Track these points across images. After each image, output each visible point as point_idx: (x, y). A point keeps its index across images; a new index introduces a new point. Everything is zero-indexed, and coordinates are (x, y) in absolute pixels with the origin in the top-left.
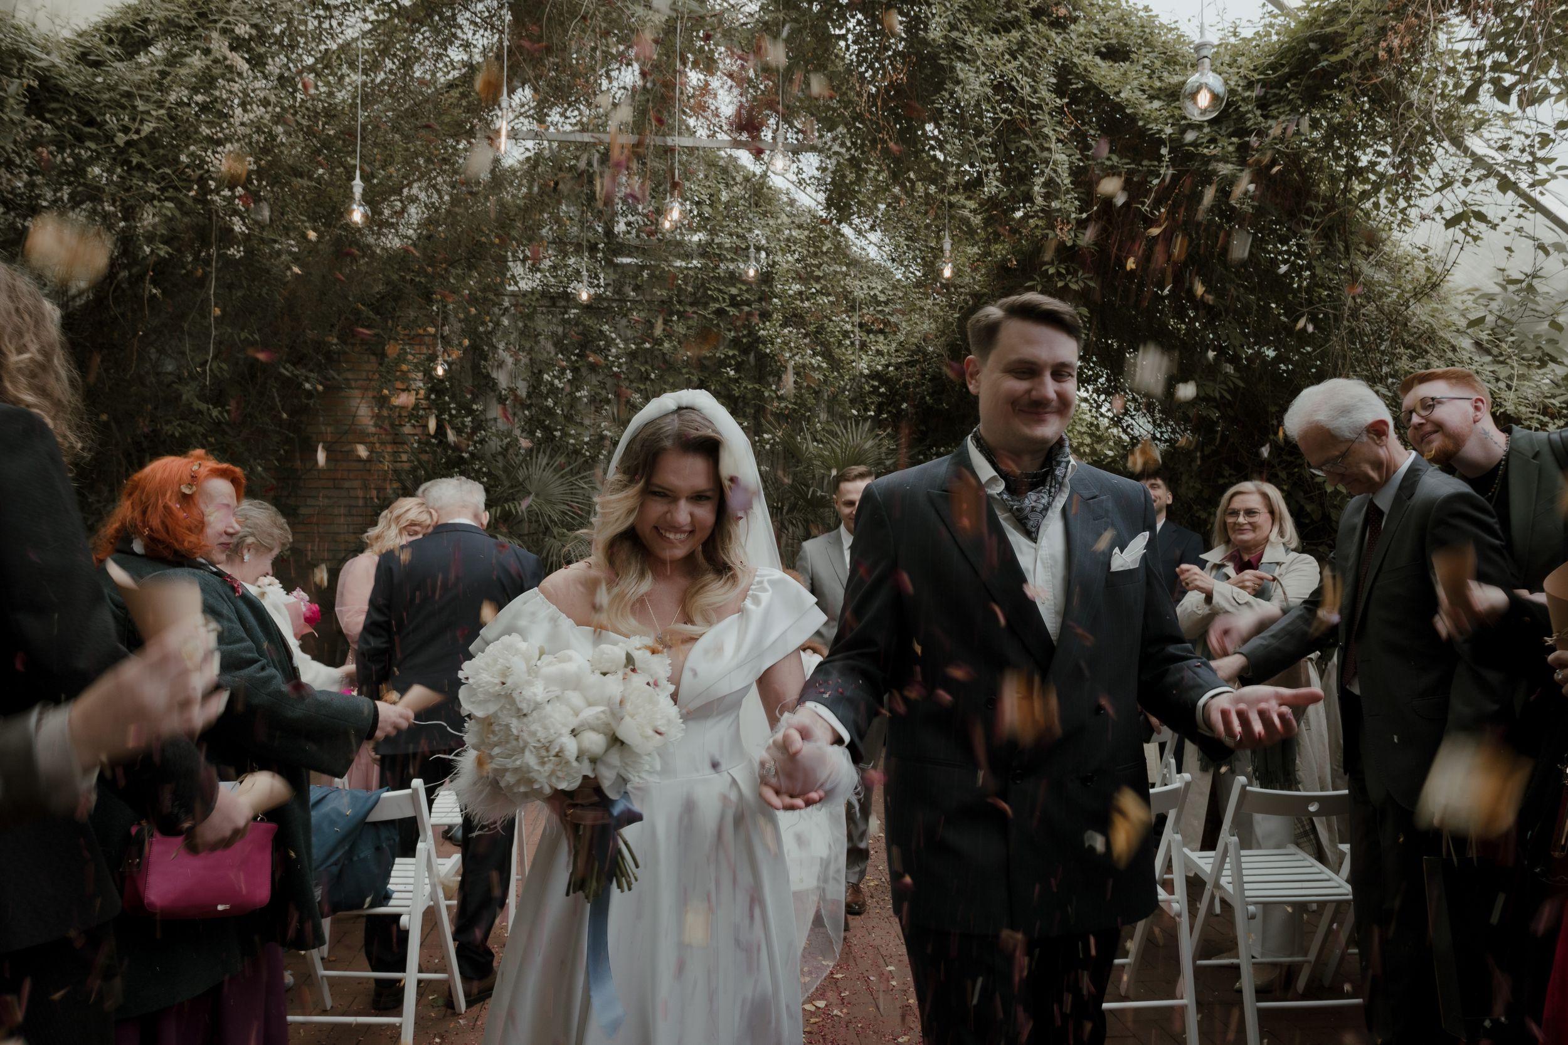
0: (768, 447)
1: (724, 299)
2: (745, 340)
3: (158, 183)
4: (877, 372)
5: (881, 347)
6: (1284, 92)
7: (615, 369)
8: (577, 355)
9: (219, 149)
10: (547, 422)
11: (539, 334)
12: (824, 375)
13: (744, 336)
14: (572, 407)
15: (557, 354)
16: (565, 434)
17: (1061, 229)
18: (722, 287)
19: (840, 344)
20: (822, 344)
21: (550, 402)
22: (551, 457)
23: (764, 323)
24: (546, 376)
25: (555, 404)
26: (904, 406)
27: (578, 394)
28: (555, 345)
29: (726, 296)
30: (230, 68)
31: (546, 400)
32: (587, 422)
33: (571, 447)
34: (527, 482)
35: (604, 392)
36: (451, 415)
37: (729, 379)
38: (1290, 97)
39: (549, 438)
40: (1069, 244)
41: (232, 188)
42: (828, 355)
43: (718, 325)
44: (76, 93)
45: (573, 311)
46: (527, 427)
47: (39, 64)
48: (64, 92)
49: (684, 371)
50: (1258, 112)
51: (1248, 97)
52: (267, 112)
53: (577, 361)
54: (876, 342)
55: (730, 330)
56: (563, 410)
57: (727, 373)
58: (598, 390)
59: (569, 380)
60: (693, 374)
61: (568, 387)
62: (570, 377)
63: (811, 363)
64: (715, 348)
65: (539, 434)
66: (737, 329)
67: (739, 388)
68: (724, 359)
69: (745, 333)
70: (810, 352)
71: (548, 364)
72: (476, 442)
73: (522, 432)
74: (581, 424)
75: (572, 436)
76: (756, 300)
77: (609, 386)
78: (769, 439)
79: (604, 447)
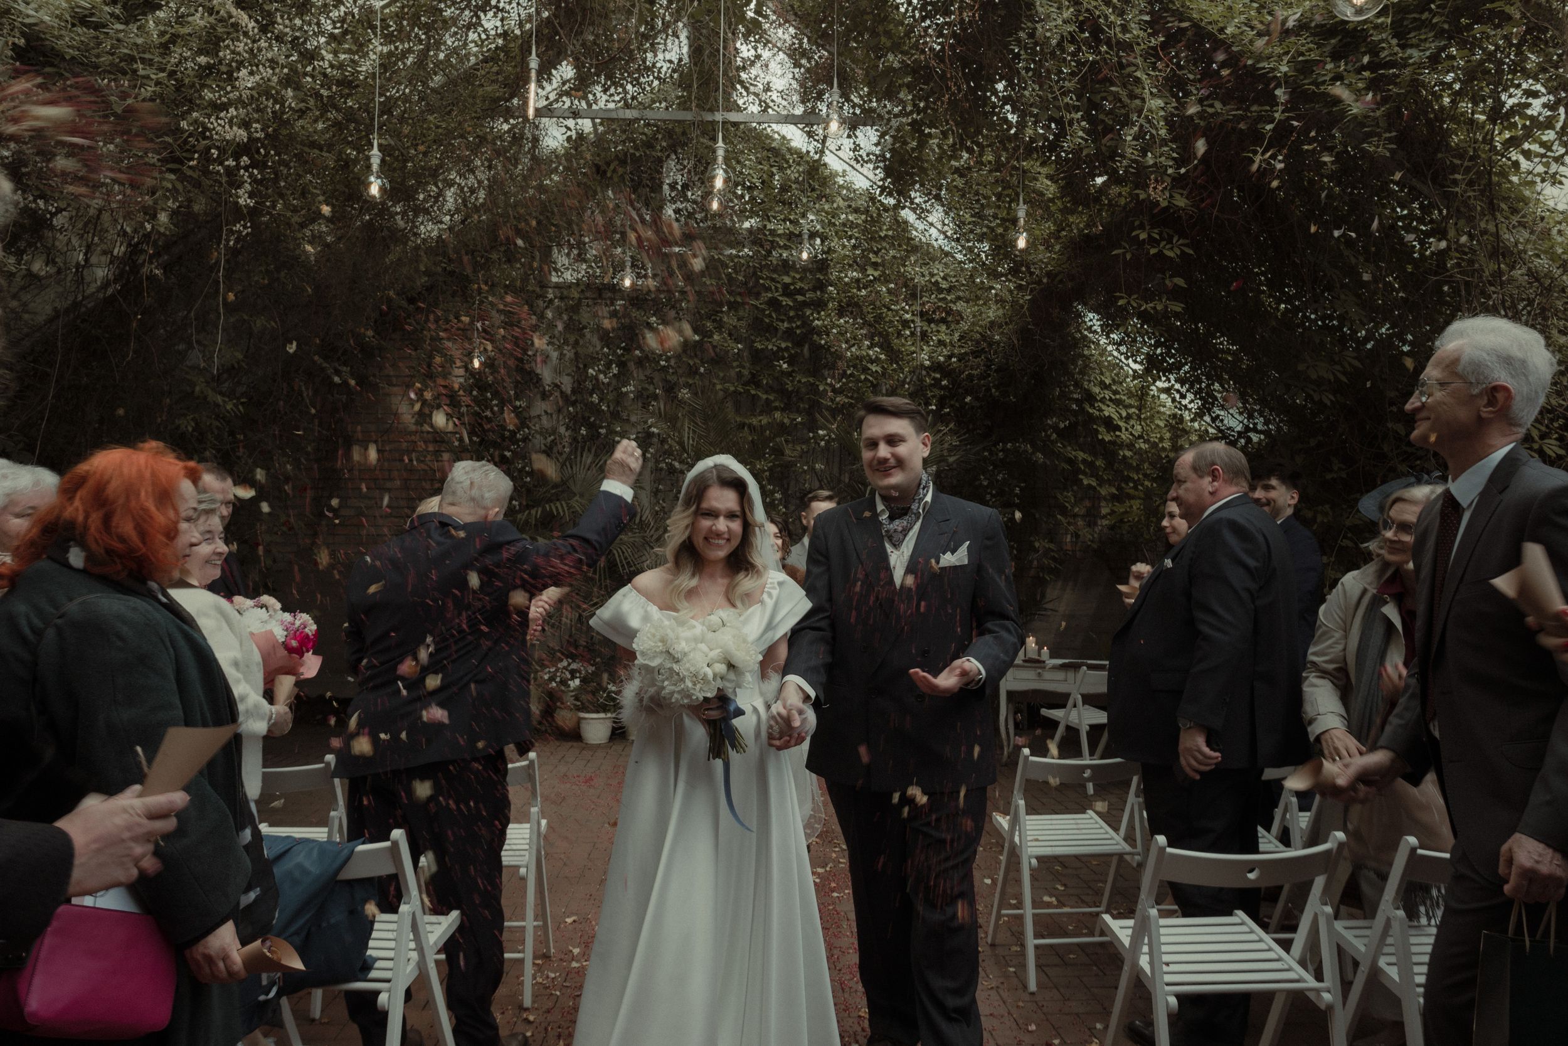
0: (823, 443)
1: (776, 288)
2: (798, 332)
3: (160, 154)
4: (939, 363)
5: (943, 337)
6: (1425, 15)
7: (663, 363)
8: (624, 349)
9: (222, 115)
10: (592, 419)
11: (585, 327)
12: (883, 367)
13: (798, 327)
14: (618, 403)
15: (602, 348)
16: (611, 431)
17: (1155, 188)
18: (775, 276)
19: (899, 335)
20: (880, 334)
21: (595, 398)
22: (596, 455)
23: (819, 313)
24: (591, 371)
25: (601, 400)
26: (968, 399)
27: (624, 390)
28: (601, 339)
29: (779, 285)
30: (235, 26)
31: (591, 396)
32: (633, 419)
34: (571, 481)
35: (651, 388)
36: (493, 412)
37: (782, 372)
38: (1434, 21)
39: (594, 435)
40: (1164, 204)
41: (237, 157)
42: (887, 347)
43: (770, 316)
44: (73, 58)
45: (619, 302)
46: (571, 424)
47: (27, 21)
48: (60, 56)
49: (735, 364)
50: (1394, 42)
51: (1382, 23)
53: (622, 355)
54: (938, 331)
55: (783, 321)
56: (608, 407)
57: (781, 366)
58: (647, 386)
59: (614, 375)
60: (744, 367)
61: (614, 382)
62: (615, 372)
63: (868, 355)
64: (768, 340)
65: (583, 432)
66: (790, 320)
67: (792, 381)
68: (777, 351)
69: (799, 323)
70: (867, 343)
71: (593, 358)
72: (519, 440)
73: (567, 429)
74: (627, 421)
75: (618, 433)
76: (809, 289)
77: (656, 381)
78: (825, 435)
79: (651, 445)
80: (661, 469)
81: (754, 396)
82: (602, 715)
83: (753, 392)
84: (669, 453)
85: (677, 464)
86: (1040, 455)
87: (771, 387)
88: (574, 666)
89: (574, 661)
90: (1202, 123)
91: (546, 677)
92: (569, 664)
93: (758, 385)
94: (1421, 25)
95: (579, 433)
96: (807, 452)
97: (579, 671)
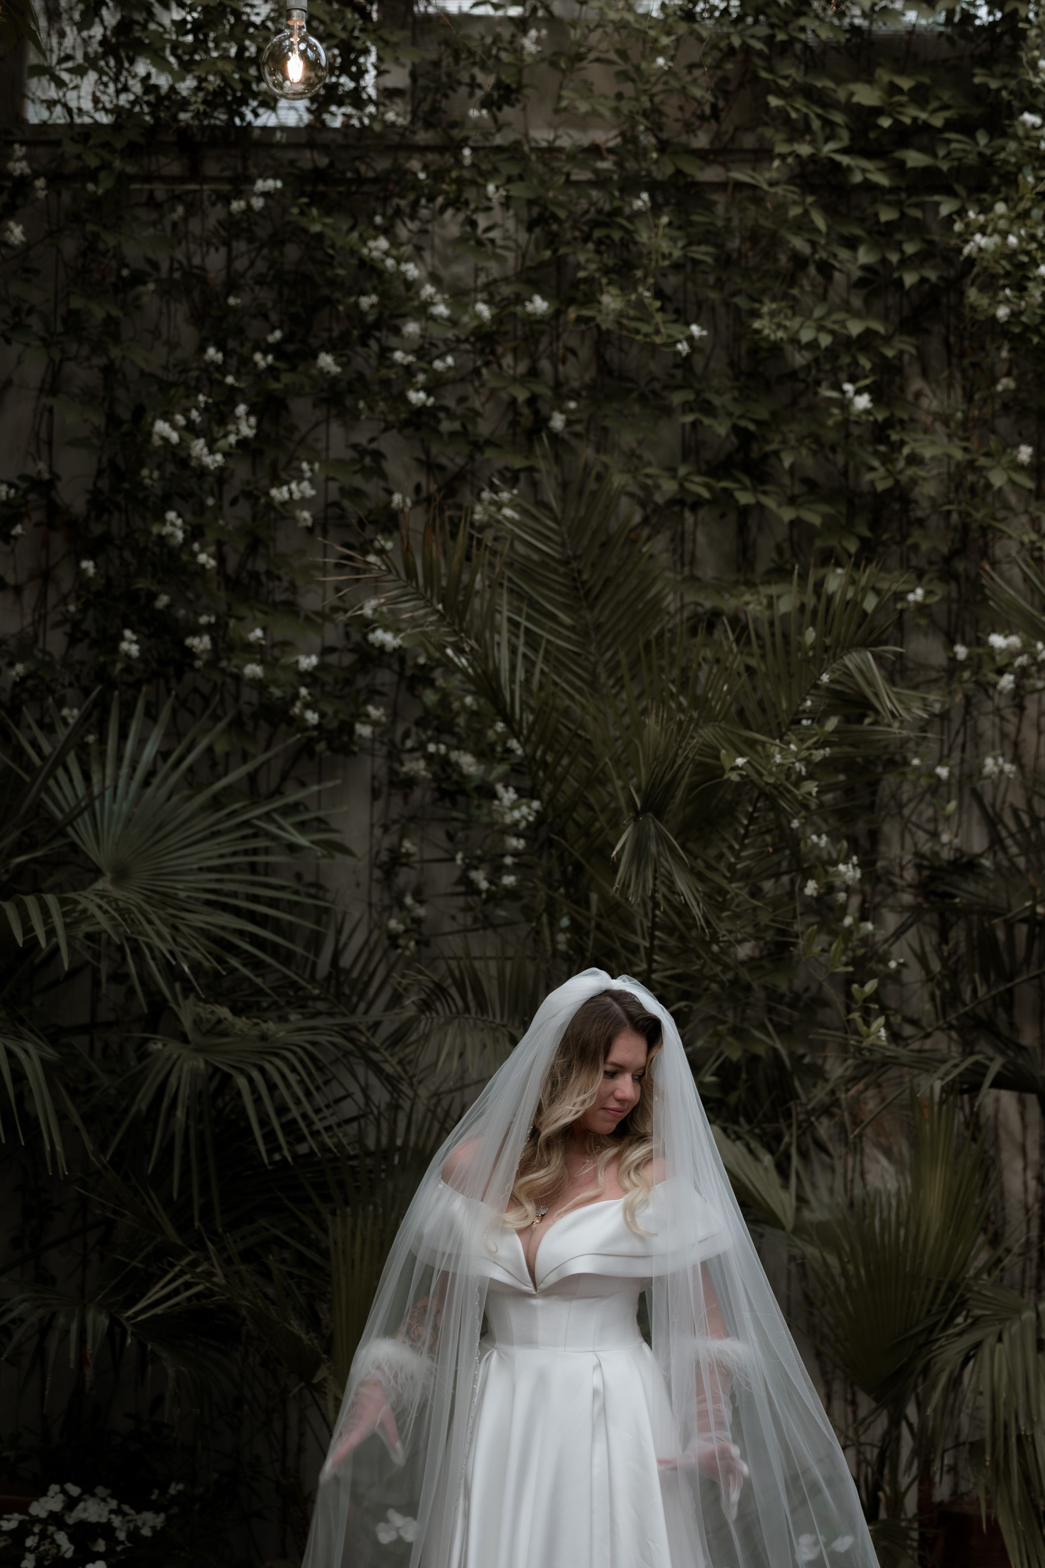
0: (1007, 681)
1: (827, 123)
2: (910, 279)
7: (417, 397)
8: (276, 349)
10: (163, 600)
11: (138, 278)
13: (906, 262)
14: (255, 545)
15: (201, 347)
18: (821, 83)
21: (174, 525)
22: (174, 733)
23: (985, 209)
24: (159, 427)
25: (195, 533)
27: (280, 494)
28: (197, 318)
29: (838, 118)
31: (161, 518)
32: (310, 602)
33: (249, 695)
34: (84, 824)
35: (371, 487)
39: (168, 657)
43: (803, 225)
45: (261, 185)
46: (88, 625)
49: (677, 398)
53: (273, 370)
55: (852, 244)
56: (220, 557)
57: (845, 405)
58: (358, 481)
59: (243, 443)
60: (708, 409)
61: (242, 471)
62: (247, 429)
64: (795, 307)
65: (130, 647)
66: (881, 236)
67: (886, 460)
68: (832, 353)
69: (910, 249)
71: (165, 386)
73: (73, 640)
74: (291, 608)
75: (251, 650)
76: (949, 125)
77: (392, 467)
78: (1014, 654)
79: (373, 694)
80: (410, 783)
81: (744, 512)
83: (745, 498)
84: (442, 721)
85: (467, 762)
87: (811, 484)
89: (88, 1491)
92: (71, 1503)
93: (762, 472)
95: (115, 649)
96: (944, 716)
97: (106, 1530)
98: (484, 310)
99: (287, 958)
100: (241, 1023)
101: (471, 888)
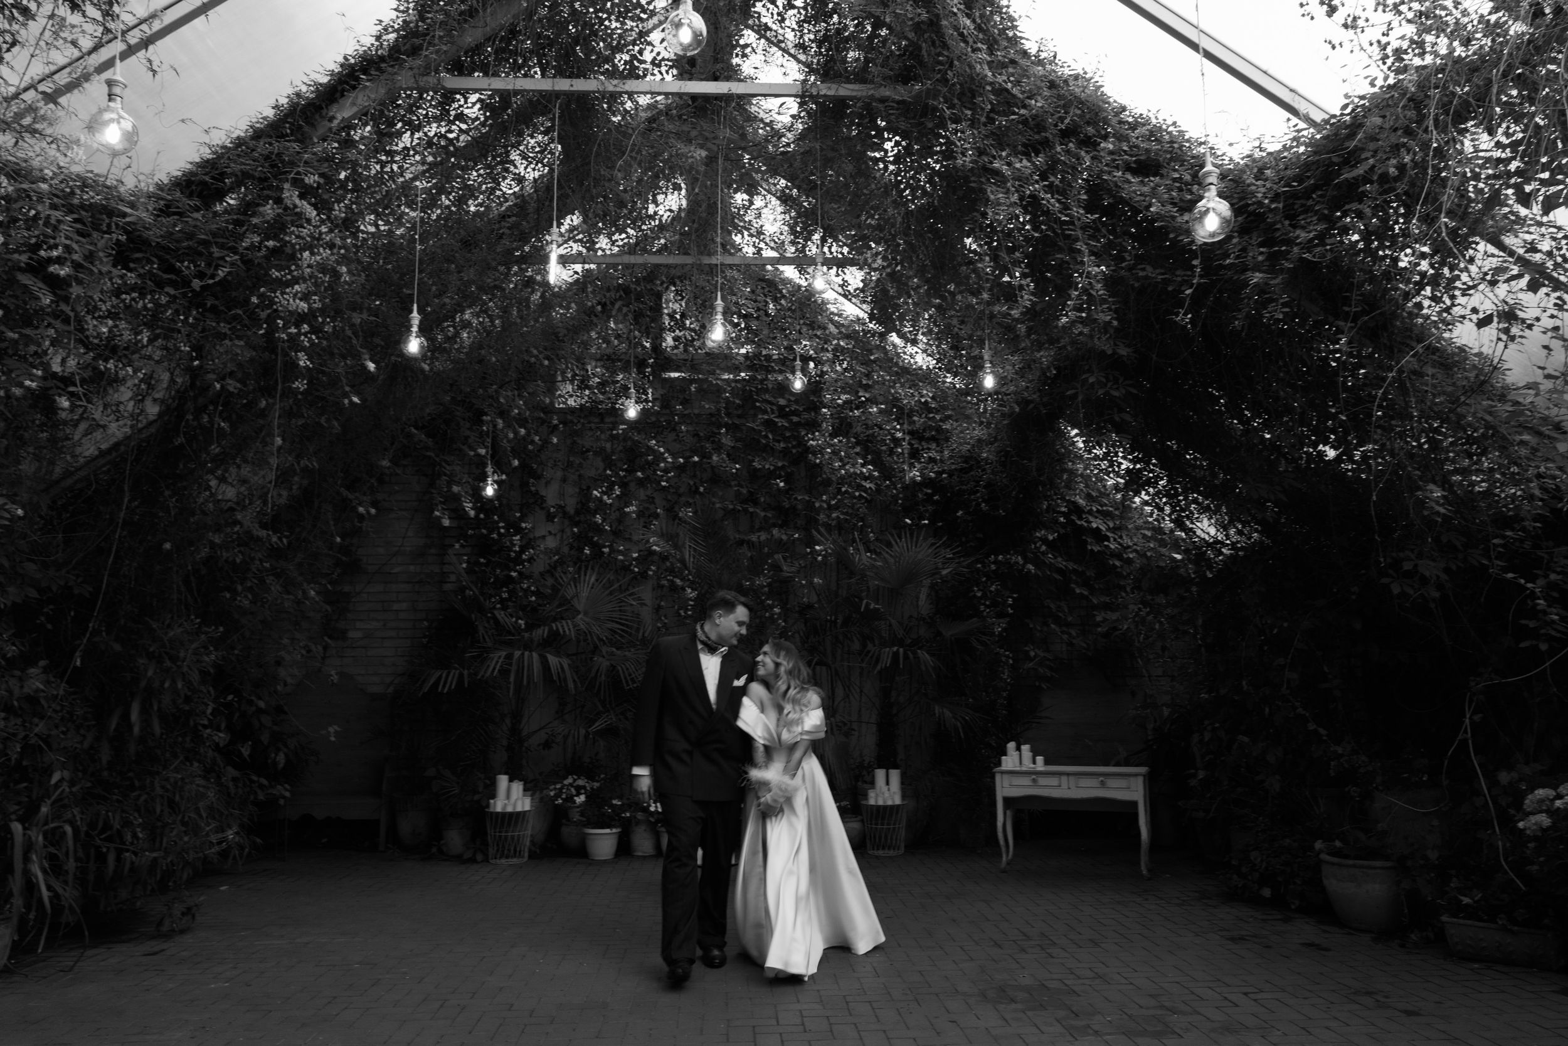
0: (820, 558)
1: (772, 410)
2: (794, 451)
3: (229, 323)
4: (931, 479)
5: (933, 454)
6: (1310, 202)
7: (664, 484)
8: (625, 471)
9: (288, 290)
10: (596, 539)
11: (588, 451)
12: (876, 484)
13: (794, 447)
14: (620, 523)
15: (605, 470)
16: (613, 550)
17: (1099, 338)
18: (771, 399)
19: (891, 452)
20: (873, 453)
21: (599, 519)
22: (599, 575)
23: (813, 434)
24: (594, 492)
25: (604, 520)
26: (960, 513)
27: (627, 510)
28: (604, 462)
29: (774, 408)
30: (300, 215)
31: (595, 517)
32: (635, 538)
33: (619, 564)
34: (575, 600)
35: (652, 507)
36: (499, 534)
37: (779, 489)
38: (1317, 208)
39: (597, 553)
40: (1109, 352)
41: (297, 325)
42: (878, 463)
43: (766, 437)
44: (158, 243)
45: (621, 428)
46: (575, 545)
47: (128, 219)
48: (146, 242)
49: (733, 483)
50: (1287, 222)
51: (1276, 208)
52: (332, 254)
53: (625, 476)
54: (929, 449)
55: (779, 441)
56: (611, 527)
57: (778, 485)
58: (647, 505)
59: (617, 496)
60: (742, 487)
61: (617, 504)
62: (618, 493)
63: (862, 472)
64: (765, 459)
65: (587, 551)
66: (786, 439)
67: (789, 499)
68: (775, 470)
69: (794, 443)
70: (860, 461)
71: (596, 480)
72: (525, 561)
73: (571, 549)
74: (630, 540)
75: (620, 552)
76: (804, 410)
77: (657, 501)
78: (821, 551)
79: (653, 563)
80: (663, 586)
81: (752, 513)
82: (608, 831)
83: (751, 510)
84: (671, 571)
85: (678, 582)
86: (1031, 567)
87: (769, 505)
88: (580, 782)
89: (579, 778)
90: (1136, 285)
91: (552, 793)
92: (575, 780)
93: (756, 503)
94: (1307, 210)
95: (583, 552)
96: (805, 567)
97: (584, 787)
98: (681, 460)
99: (630, 634)
100: (619, 652)
101: (680, 615)
